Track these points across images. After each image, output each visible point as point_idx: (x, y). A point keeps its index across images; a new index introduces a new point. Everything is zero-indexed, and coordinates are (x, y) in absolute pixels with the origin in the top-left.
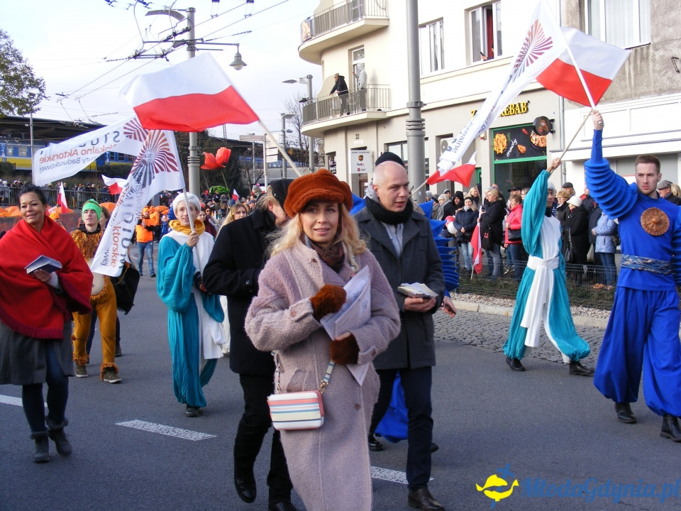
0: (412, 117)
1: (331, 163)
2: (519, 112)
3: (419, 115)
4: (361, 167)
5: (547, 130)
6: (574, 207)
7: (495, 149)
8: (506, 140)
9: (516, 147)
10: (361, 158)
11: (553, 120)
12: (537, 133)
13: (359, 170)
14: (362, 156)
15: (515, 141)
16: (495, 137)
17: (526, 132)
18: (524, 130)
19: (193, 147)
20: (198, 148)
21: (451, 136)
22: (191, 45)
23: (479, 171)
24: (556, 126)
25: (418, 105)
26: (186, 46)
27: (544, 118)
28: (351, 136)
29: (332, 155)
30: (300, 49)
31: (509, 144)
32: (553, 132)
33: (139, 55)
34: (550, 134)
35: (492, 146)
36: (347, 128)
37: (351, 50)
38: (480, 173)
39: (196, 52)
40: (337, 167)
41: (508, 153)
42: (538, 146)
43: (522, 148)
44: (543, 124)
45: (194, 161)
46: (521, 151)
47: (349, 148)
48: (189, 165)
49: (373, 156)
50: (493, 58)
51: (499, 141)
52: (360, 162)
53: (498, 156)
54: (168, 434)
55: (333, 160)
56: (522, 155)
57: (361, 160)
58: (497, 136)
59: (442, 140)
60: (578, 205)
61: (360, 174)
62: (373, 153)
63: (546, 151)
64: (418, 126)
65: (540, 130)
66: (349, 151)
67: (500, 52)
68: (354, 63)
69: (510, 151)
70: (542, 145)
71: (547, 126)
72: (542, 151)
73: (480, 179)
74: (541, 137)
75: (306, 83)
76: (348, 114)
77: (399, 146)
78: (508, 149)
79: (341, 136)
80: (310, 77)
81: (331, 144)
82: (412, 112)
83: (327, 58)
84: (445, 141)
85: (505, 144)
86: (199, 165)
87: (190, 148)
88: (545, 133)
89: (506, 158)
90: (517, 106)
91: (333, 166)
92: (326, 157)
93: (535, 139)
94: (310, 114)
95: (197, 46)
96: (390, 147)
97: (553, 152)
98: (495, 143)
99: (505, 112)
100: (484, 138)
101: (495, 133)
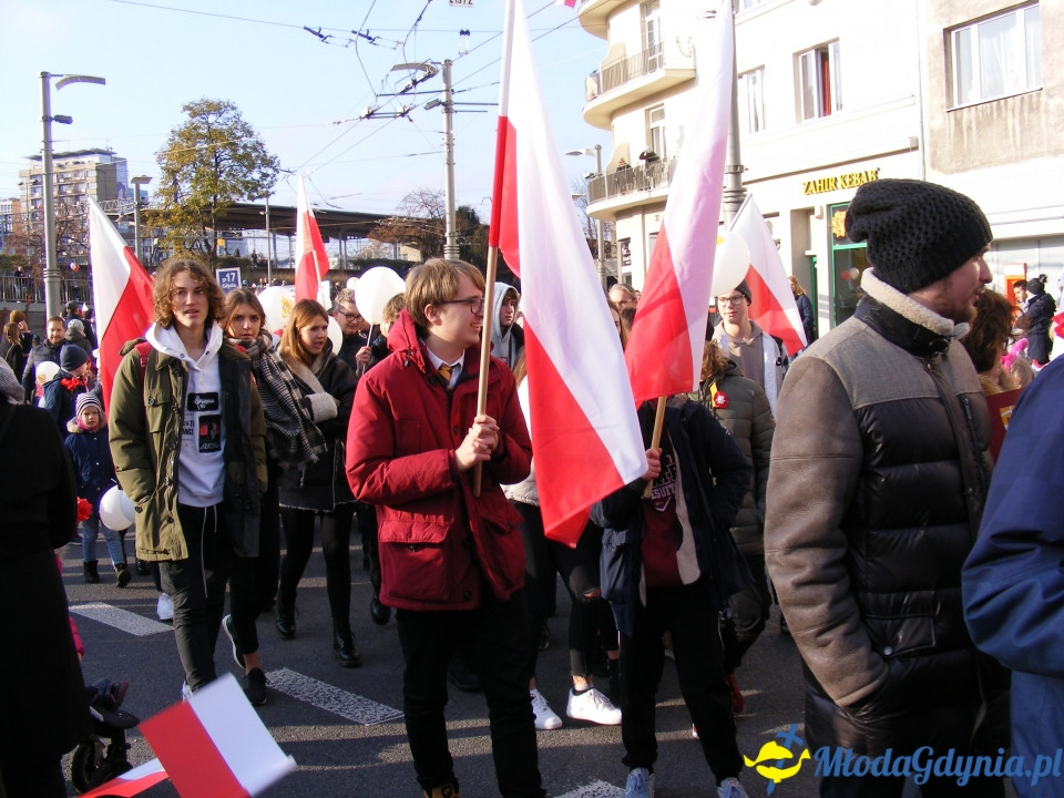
0: (729, 186)
1: (625, 252)
3: (738, 183)
7: (834, 231)
16: (833, 216)
20: (457, 234)
21: (776, 215)
22: (448, 107)
23: (814, 259)
25: (737, 170)
26: (441, 108)
28: (650, 217)
29: (626, 241)
30: (585, 111)
33: (372, 113)
35: (830, 228)
36: (644, 208)
37: (649, 110)
38: (815, 263)
39: (454, 114)
40: (632, 257)
45: (452, 250)
47: (648, 231)
50: (830, 113)
51: (838, 221)
53: (840, 240)
54: (326, 707)
55: (627, 245)
58: (836, 214)
64: (738, 198)
66: (647, 237)
67: (839, 107)
68: (653, 125)
75: (593, 155)
79: (637, 218)
80: (599, 148)
81: (624, 228)
82: (730, 179)
83: (618, 121)
84: (769, 223)
87: (447, 235)
90: (864, 175)
91: (627, 256)
92: (619, 244)
94: (597, 192)
95: (455, 107)
98: (834, 223)
99: (848, 182)
100: (820, 217)
101: (835, 210)
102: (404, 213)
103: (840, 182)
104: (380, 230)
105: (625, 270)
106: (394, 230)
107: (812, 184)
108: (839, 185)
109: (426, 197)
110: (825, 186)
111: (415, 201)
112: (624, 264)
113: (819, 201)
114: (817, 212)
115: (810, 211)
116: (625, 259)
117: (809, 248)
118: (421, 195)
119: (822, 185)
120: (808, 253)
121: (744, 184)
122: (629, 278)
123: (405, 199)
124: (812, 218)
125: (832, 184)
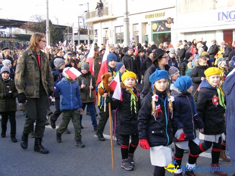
0: (125, 17)
1: (96, 33)
2: (161, 16)
3: (127, 17)
4: (106, 35)
5: (171, 22)
6: (181, 49)
7: (153, 28)
8: (157, 26)
9: (160, 28)
10: (106, 31)
11: (173, 19)
12: (168, 23)
13: (106, 36)
14: (107, 31)
15: (160, 26)
16: (153, 25)
17: (164, 23)
18: (163, 22)
19: (48, 28)
20: (49, 28)
21: (138, 24)
23: (147, 36)
24: (174, 21)
25: (127, 13)
27: (170, 18)
28: (103, 24)
29: (96, 30)
31: (158, 27)
32: (173, 23)
34: (172, 23)
35: (152, 28)
36: (101, 21)
38: (148, 37)
40: (98, 35)
41: (157, 30)
42: (168, 28)
43: (162, 28)
44: (170, 20)
45: (48, 32)
46: (162, 29)
48: (46, 34)
49: (110, 31)
51: (154, 26)
52: (106, 33)
53: (154, 31)
55: (96, 32)
56: (162, 31)
57: (107, 32)
58: (154, 24)
59: (135, 25)
60: (182, 48)
61: (106, 37)
62: (111, 30)
63: (170, 29)
64: (127, 20)
65: (169, 22)
66: (102, 29)
69: (158, 29)
70: (169, 27)
71: (171, 21)
72: (169, 29)
73: (148, 39)
74: (169, 24)
75: (86, 5)
76: (102, 16)
77: (120, 27)
78: (158, 28)
79: (99, 24)
80: (88, 3)
81: (96, 26)
82: (125, 15)
84: (136, 26)
85: (157, 27)
86: (50, 34)
88: (170, 23)
89: (157, 32)
90: (161, 14)
91: (96, 34)
92: (94, 31)
93: (167, 25)
94: (88, 16)
96: (117, 28)
97: (173, 30)
98: (153, 27)
99: (157, 16)
100: (149, 25)
101: (153, 23)
102: (31, 21)
103: (155, 15)
104: (24, 26)
105: (96, 38)
106: (28, 26)
107: (147, 16)
108: (154, 16)
109: (37, 16)
110: (151, 16)
111: (34, 17)
112: (96, 37)
113: (149, 21)
114: (149, 23)
115: (146, 23)
116: (96, 35)
117: (146, 33)
118: (36, 15)
119: (150, 16)
120: (146, 34)
121: (129, 15)
122: (97, 40)
123: (31, 17)
124: (147, 25)
125: (152, 16)
